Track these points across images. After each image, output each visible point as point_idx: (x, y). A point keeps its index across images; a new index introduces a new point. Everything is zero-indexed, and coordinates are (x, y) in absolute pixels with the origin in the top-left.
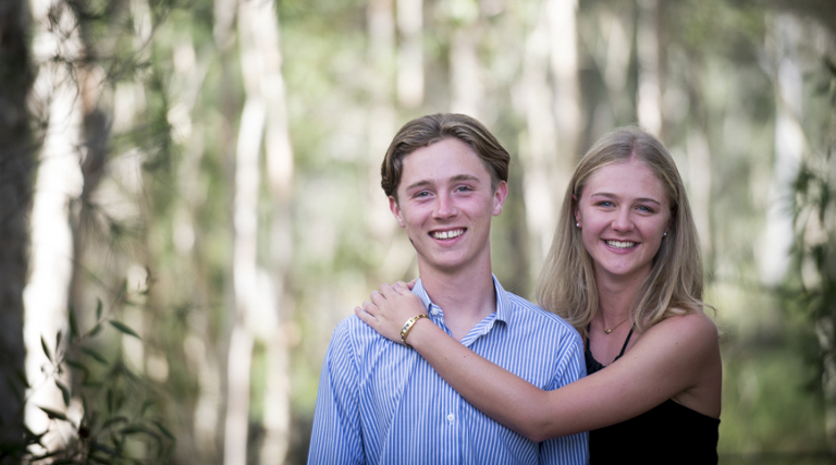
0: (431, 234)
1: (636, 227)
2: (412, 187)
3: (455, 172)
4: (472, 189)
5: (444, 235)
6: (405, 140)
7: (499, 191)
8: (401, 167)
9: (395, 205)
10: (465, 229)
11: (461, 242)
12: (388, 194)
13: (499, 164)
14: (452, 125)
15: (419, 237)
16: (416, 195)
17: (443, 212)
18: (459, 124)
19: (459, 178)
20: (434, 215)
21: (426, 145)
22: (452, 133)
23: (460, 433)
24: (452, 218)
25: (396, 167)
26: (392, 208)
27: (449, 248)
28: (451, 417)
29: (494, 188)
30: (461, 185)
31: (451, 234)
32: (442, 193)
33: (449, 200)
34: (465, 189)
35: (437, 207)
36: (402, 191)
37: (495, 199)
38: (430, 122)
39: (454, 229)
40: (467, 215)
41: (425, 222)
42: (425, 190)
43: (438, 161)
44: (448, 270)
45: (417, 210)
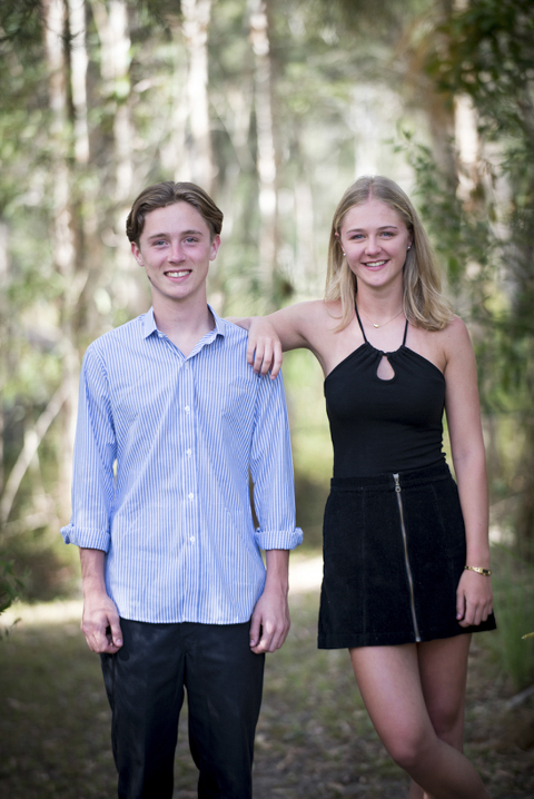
0: (166, 273)
1: (383, 249)
2: (152, 237)
3: (185, 227)
4: (197, 240)
5: (175, 275)
6: (147, 202)
7: (215, 242)
8: (143, 222)
9: (136, 249)
10: (190, 271)
11: (188, 280)
12: (131, 240)
13: (215, 221)
14: (183, 191)
15: (156, 276)
16: (154, 244)
17: (175, 257)
18: (188, 191)
19: (189, 232)
20: (169, 260)
21: (163, 206)
22: (183, 198)
23: (195, 420)
24: (181, 262)
25: (139, 221)
26: (133, 250)
27: (179, 283)
28: (187, 408)
29: (212, 240)
30: (189, 237)
31: (181, 274)
32: (175, 242)
33: (180, 248)
34: (192, 240)
35: (171, 253)
36: (144, 239)
37: (212, 248)
38: (166, 189)
39: (183, 271)
40: (192, 260)
41: (162, 264)
42: (161, 240)
43: (172, 219)
44: (177, 300)
45: (156, 255)
